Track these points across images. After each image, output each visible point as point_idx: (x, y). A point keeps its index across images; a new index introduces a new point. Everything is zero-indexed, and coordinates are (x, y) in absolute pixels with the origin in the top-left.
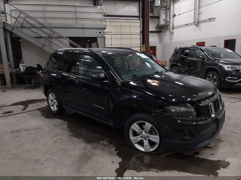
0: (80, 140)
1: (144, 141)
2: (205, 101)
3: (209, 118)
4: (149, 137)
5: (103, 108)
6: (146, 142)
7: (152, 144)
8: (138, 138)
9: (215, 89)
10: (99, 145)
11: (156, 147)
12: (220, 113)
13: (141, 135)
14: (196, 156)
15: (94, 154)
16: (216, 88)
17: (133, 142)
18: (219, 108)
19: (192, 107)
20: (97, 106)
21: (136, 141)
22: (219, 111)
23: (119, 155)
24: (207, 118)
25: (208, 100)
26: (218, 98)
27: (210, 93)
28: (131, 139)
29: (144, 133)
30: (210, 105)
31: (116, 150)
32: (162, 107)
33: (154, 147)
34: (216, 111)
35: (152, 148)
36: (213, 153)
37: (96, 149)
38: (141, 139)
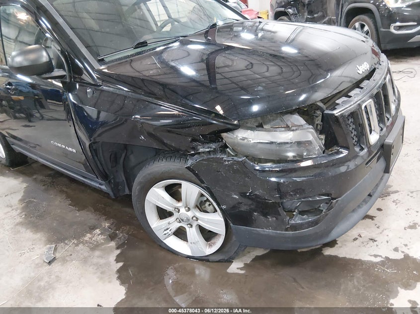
0: (38, 235)
1: (188, 229)
2: (350, 97)
3: (362, 149)
4: (197, 220)
5: (74, 151)
6: (193, 233)
7: (208, 235)
8: (169, 223)
9: (374, 52)
10: (81, 246)
11: (219, 242)
12: (393, 124)
13: (176, 215)
14: (328, 252)
15: (58, 279)
16: (377, 49)
17: (160, 235)
18: (388, 110)
19: (307, 126)
20: (60, 145)
21: (165, 232)
22: (388, 119)
23: (123, 276)
24: (357, 149)
25: (357, 91)
26: (385, 78)
27: (363, 68)
28: (152, 227)
29: (183, 210)
30: (366, 107)
31: (118, 260)
32: (215, 136)
33: (214, 243)
34: (381, 119)
35: (210, 246)
36: (374, 236)
37: (67, 261)
38: (179, 225)
